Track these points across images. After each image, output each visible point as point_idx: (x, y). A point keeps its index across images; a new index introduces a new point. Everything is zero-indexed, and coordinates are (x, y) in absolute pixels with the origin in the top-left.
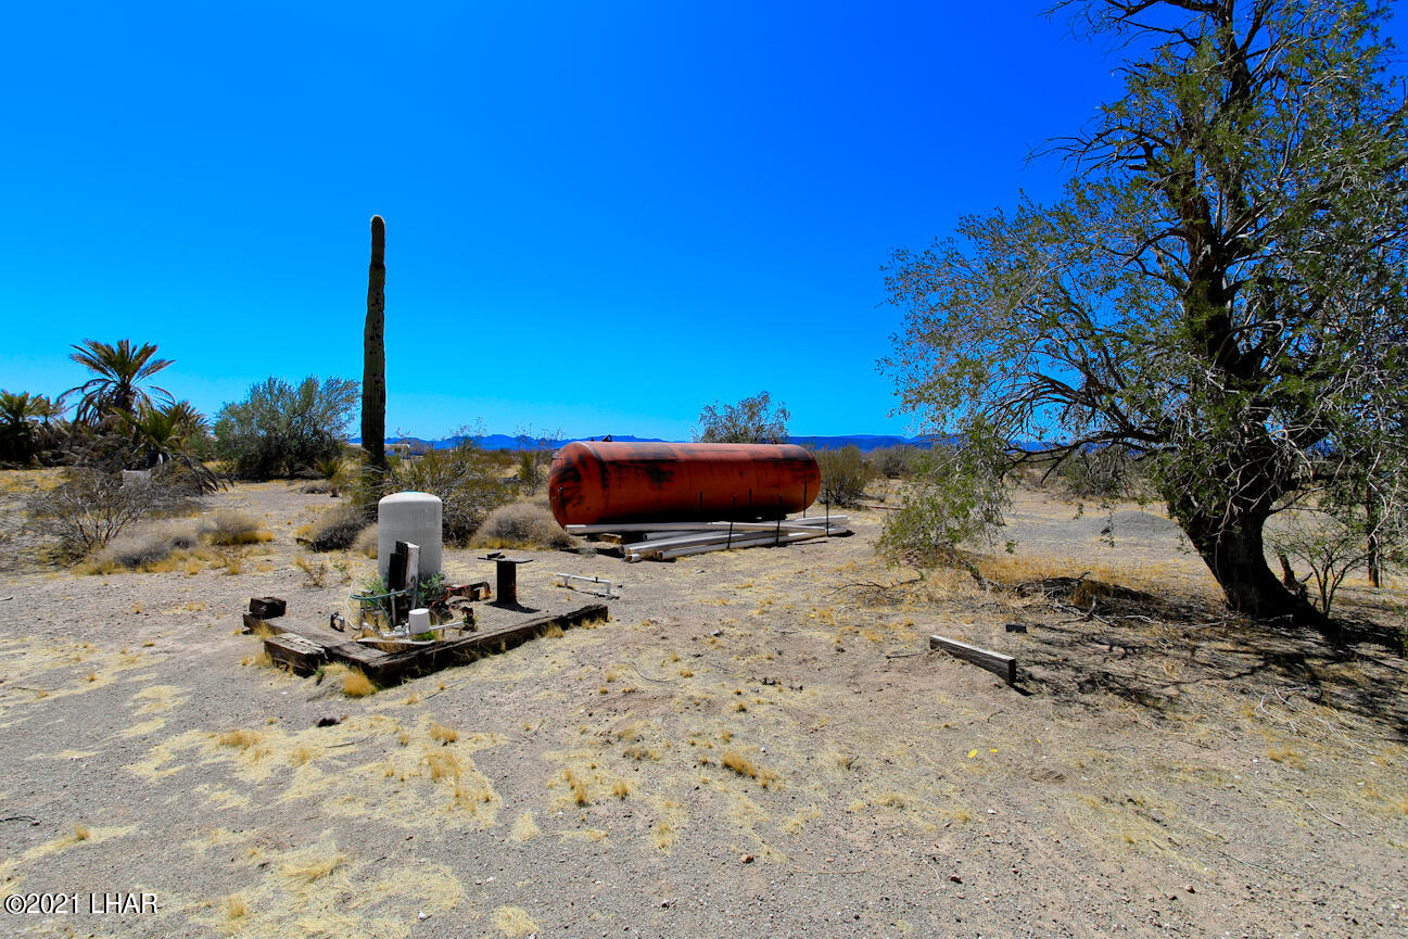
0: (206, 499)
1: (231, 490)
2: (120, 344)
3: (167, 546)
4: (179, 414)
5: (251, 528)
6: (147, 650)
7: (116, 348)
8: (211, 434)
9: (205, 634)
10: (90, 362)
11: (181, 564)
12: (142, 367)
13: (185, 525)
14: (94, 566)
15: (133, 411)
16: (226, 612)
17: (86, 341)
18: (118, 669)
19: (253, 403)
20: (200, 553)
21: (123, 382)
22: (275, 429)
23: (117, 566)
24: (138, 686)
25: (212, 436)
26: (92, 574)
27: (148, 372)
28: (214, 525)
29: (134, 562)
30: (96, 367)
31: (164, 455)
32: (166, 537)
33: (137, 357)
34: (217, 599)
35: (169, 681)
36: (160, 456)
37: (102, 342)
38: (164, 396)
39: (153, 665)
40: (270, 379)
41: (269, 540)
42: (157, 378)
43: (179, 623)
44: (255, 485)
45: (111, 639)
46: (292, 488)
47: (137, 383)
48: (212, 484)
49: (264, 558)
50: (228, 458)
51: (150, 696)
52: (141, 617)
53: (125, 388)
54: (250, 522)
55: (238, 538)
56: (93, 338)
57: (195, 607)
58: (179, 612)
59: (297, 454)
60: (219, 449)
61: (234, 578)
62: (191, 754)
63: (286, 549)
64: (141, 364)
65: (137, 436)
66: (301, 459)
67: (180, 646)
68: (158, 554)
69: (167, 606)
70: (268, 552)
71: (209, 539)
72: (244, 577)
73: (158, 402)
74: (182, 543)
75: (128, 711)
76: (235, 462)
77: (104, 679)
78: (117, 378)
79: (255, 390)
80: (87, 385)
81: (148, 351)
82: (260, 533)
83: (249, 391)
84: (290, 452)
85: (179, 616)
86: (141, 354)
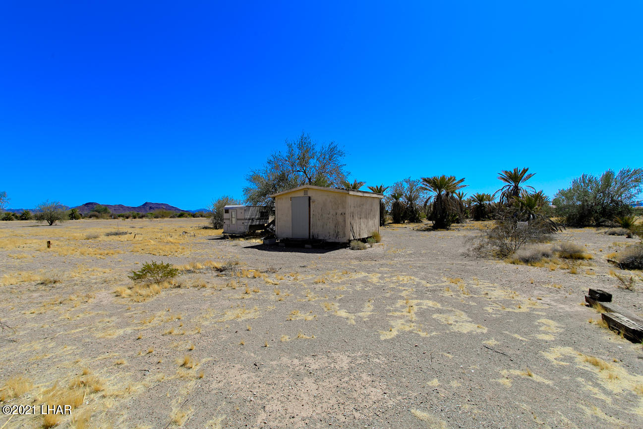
0: (553, 236)
1: (564, 231)
2: (515, 170)
3: (540, 255)
4: (538, 197)
5: (579, 251)
6: (539, 301)
7: (513, 172)
8: (551, 205)
9: (565, 300)
10: (504, 179)
11: (546, 264)
12: (523, 178)
13: (546, 247)
14: (511, 260)
15: (519, 197)
16: (573, 292)
17: (503, 171)
18: (530, 306)
19: (573, 189)
20: (554, 261)
21: (515, 185)
22: (587, 201)
23: (520, 261)
24: (539, 317)
25: (552, 206)
26: (511, 263)
27: (525, 180)
28: (559, 248)
29: (526, 261)
30: (506, 180)
31: (533, 215)
32: (539, 252)
33: (521, 174)
34: (567, 284)
35: (552, 318)
36: (531, 216)
37: (508, 171)
38: (532, 189)
39: (543, 309)
40: (583, 175)
41: (590, 259)
42: (529, 182)
43: (551, 292)
44: (576, 230)
45: (524, 292)
46: (600, 231)
47: (521, 185)
48: (555, 228)
49: (589, 268)
50: (561, 215)
51: (545, 323)
52: (534, 286)
53: (516, 187)
54: (579, 248)
55: (573, 256)
56: (505, 170)
57: (557, 286)
58: (550, 287)
59: (601, 213)
60: (556, 212)
61: (574, 275)
62: (570, 359)
63: (601, 265)
64: (522, 177)
65: (522, 207)
66: (603, 216)
67: (553, 303)
68: (536, 259)
69: (544, 283)
70: (590, 265)
71: (557, 254)
72: (579, 276)
73: (531, 192)
74: (545, 255)
75: (536, 326)
76: (565, 218)
77: (524, 309)
78: (513, 184)
79: (575, 182)
80: (503, 188)
81: (525, 171)
82: (584, 254)
83: (572, 182)
84: (596, 212)
85: (550, 289)
86: (522, 172)
